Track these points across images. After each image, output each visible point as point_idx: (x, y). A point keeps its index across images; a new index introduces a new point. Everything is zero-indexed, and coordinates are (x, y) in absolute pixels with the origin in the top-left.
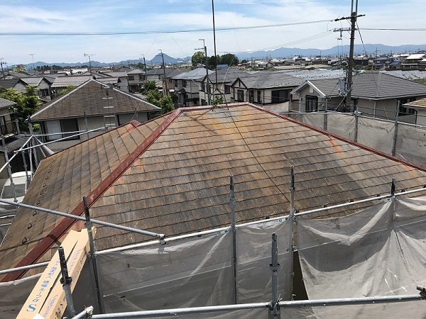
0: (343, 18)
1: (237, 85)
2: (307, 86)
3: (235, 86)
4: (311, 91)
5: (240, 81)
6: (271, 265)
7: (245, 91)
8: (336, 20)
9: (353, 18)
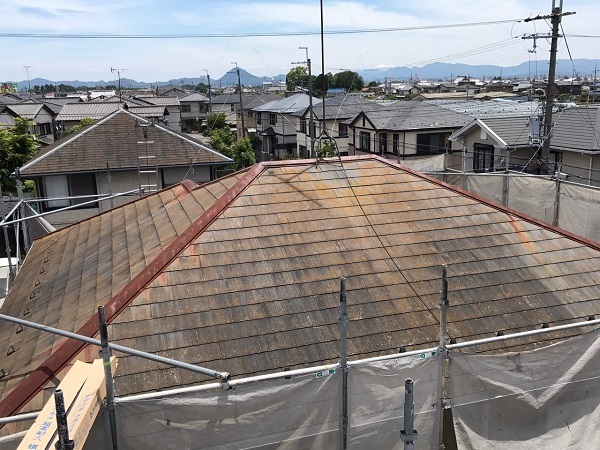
0: (538, 18)
1: (360, 124)
2: (476, 128)
3: (357, 125)
4: (483, 137)
5: (365, 117)
6: (403, 432)
7: (373, 134)
8: (526, 21)
9: (556, 17)
